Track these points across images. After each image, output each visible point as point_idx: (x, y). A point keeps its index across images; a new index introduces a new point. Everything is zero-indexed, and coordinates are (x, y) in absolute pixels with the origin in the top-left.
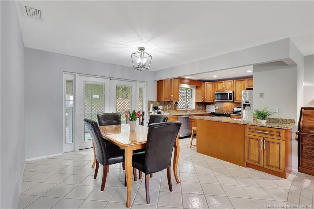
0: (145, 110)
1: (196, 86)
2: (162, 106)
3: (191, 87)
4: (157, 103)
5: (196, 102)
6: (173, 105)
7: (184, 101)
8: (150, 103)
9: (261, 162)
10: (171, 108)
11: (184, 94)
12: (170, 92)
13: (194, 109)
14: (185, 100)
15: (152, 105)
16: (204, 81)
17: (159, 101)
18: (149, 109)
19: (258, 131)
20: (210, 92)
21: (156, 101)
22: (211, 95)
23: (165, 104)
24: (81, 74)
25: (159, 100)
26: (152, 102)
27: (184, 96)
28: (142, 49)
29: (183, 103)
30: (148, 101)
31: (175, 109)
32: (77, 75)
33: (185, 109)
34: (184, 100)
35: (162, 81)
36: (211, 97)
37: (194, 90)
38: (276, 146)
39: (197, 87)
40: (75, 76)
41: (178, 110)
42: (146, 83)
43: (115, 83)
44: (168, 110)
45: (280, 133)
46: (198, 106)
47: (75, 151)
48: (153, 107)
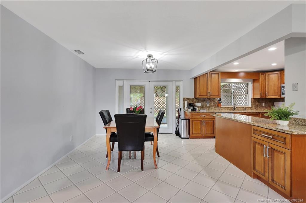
1: (253, 79)
2: (201, 103)
3: (244, 81)
4: (195, 100)
5: (253, 99)
6: (216, 101)
7: (243, 98)
8: (186, 99)
9: (266, 174)
10: (213, 105)
11: (244, 90)
12: (207, 88)
13: (251, 106)
14: (245, 96)
15: (186, 102)
16: (264, 72)
17: (195, 98)
18: (184, 106)
19: (262, 134)
20: (275, 85)
21: (193, 99)
22: (276, 88)
23: (204, 100)
24: (127, 80)
26: (188, 99)
27: (243, 91)
28: (150, 56)
29: (242, 99)
31: (218, 106)
32: (125, 81)
33: (233, 107)
34: (243, 96)
36: (276, 91)
37: (250, 85)
38: (280, 155)
39: (254, 81)
41: (222, 107)
42: (182, 81)
43: (153, 84)
45: (285, 138)
46: (257, 103)
48: (188, 103)
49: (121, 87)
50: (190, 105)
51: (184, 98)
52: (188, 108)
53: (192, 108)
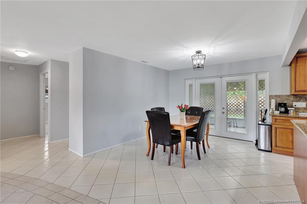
8: (274, 97)
17: (293, 95)
21: (289, 95)
26: (277, 97)
32: (194, 79)
48: (276, 103)
49: (191, 86)
50: (280, 105)
51: (270, 96)
52: (277, 109)
53: (283, 109)
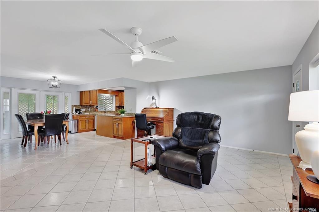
0: (70, 111)
2: (85, 109)
3: (111, 95)
4: (80, 107)
5: (116, 106)
6: (95, 108)
10: (92, 110)
12: (89, 99)
13: (114, 111)
15: (74, 108)
16: (121, 91)
18: (72, 111)
19: (116, 119)
21: (79, 106)
23: (87, 107)
24: (15, 88)
25: (81, 105)
26: (75, 106)
28: (54, 77)
30: (72, 106)
31: (96, 111)
32: (13, 89)
34: (111, 104)
35: (82, 92)
37: (114, 98)
39: (116, 96)
40: (11, 90)
41: (98, 111)
42: (70, 93)
43: (44, 93)
44: (90, 111)
46: (118, 109)
47: (10, 139)
53: (78, 112)
